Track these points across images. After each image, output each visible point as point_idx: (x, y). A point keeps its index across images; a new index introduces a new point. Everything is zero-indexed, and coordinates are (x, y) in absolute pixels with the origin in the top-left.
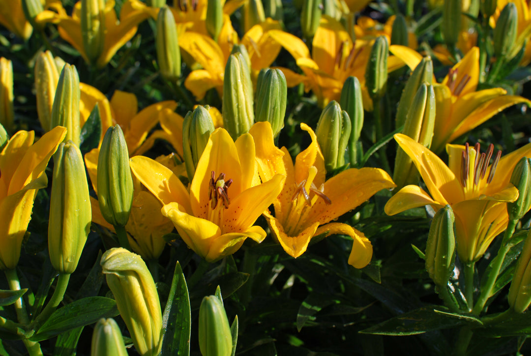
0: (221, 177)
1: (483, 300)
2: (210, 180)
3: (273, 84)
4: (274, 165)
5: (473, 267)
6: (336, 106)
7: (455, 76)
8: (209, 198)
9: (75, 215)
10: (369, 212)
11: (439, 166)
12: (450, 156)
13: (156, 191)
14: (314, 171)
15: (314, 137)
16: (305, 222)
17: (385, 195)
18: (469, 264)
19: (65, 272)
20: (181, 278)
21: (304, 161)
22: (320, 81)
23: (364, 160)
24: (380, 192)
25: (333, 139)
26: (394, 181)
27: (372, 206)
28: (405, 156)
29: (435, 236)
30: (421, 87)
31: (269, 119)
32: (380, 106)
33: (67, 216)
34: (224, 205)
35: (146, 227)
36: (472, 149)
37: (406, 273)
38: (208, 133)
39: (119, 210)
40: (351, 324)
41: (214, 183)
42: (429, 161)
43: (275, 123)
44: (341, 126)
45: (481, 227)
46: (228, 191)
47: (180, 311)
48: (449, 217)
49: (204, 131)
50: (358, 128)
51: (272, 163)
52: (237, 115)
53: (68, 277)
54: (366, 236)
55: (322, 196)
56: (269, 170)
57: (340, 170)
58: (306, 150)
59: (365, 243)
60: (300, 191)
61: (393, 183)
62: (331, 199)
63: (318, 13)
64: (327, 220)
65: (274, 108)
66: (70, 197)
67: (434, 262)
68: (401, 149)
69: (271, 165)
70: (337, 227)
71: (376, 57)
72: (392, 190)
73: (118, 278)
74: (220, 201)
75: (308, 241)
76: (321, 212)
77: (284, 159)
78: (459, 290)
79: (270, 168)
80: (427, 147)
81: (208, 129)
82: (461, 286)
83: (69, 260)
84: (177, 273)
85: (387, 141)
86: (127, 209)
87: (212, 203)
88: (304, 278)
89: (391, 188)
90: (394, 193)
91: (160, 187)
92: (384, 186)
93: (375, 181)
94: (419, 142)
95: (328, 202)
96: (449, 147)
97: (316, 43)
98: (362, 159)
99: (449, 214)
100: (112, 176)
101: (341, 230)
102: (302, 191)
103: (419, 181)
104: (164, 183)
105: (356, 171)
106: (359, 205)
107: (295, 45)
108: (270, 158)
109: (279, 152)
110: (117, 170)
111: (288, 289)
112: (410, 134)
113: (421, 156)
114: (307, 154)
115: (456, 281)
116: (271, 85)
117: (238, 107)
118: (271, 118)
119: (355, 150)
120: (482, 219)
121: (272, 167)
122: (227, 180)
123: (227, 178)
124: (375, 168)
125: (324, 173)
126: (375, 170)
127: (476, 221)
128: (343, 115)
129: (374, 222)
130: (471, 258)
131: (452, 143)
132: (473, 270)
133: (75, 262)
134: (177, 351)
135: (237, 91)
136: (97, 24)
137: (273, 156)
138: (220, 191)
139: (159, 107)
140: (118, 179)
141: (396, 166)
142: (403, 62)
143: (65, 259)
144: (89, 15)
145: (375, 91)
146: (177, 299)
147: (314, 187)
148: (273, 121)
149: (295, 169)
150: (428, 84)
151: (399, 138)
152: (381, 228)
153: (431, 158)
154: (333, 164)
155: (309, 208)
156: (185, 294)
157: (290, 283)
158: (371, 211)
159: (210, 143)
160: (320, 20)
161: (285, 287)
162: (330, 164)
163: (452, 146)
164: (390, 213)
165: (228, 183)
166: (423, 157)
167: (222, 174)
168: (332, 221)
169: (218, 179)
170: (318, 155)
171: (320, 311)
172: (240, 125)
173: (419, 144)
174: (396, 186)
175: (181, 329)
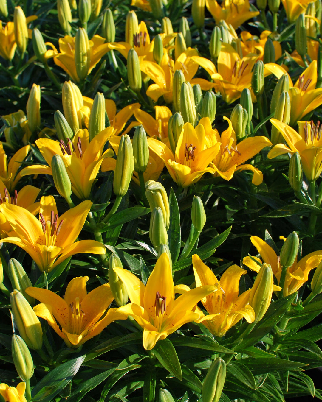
0: (191, 146)
1: (320, 199)
2: (184, 148)
3: (210, 99)
4: (211, 138)
5: (315, 183)
6: (240, 107)
7: (303, 80)
8: (185, 156)
9: (129, 167)
10: (259, 159)
11: (293, 133)
12: (299, 127)
13: (160, 154)
14: (232, 140)
15: (230, 123)
16: (228, 165)
17: (267, 150)
18: (312, 182)
19: (121, 196)
20: (173, 195)
21: (226, 135)
22: (224, 85)
23: (254, 132)
24: (264, 148)
25: (239, 123)
26: (271, 142)
27: (260, 156)
28: (276, 130)
29: (292, 167)
30: (282, 93)
31: (209, 116)
32: (261, 99)
33: (125, 168)
34: (192, 159)
35: (148, 174)
36: (309, 123)
37: (281, 190)
38: (181, 125)
39: (143, 164)
40: (253, 221)
41: (187, 149)
42: (288, 131)
43: (211, 118)
44: (243, 116)
45: (316, 162)
46: (194, 152)
47: (174, 211)
48: (298, 157)
49: (180, 125)
50: (250, 115)
51: (211, 137)
52: (188, 113)
53: (121, 198)
54: (259, 170)
55: (237, 152)
56: (209, 141)
57: (243, 138)
58: (227, 130)
59: (259, 173)
60: (226, 150)
61: (271, 143)
62: (241, 153)
63: (220, 43)
64: (239, 164)
65: (211, 111)
66: (128, 159)
67: (293, 179)
68: (274, 126)
69: (210, 138)
70: (245, 166)
71: (257, 73)
72: (271, 147)
73: (152, 194)
74: (190, 157)
75: (233, 173)
76: (236, 160)
77: (216, 135)
78: (308, 195)
79: (209, 140)
80: (287, 124)
81: (181, 123)
82: (309, 194)
83: (124, 189)
84: (171, 193)
85: (266, 121)
86: (146, 164)
87: (187, 158)
88: (225, 199)
89: (270, 146)
90: (271, 148)
91: (161, 152)
92: (267, 145)
93: (262, 143)
94: (283, 122)
95: (240, 154)
96: (299, 123)
97: (219, 61)
98: (253, 132)
99: (297, 156)
100: (140, 149)
101: (247, 167)
102: (227, 150)
103: (284, 142)
104: (163, 150)
105: (251, 138)
106: (255, 155)
107: (207, 64)
108: (209, 135)
109: (214, 132)
110: (143, 146)
111: (215, 207)
112: (278, 118)
113: (284, 129)
114: (227, 132)
115: (307, 191)
116: (209, 100)
117: (188, 109)
118: (209, 115)
119: (249, 127)
120: (315, 158)
121: (211, 139)
122: (193, 147)
123: (193, 146)
124: (261, 136)
125: (236, 140)
126: (261, 137)
127: (313, 159)
128: (244, 111)
129: (262, 164)
130: (313, 179)
131: (301, 120)
132: (315, 185)
133: (126, 190)
134: (174, 230)
135: (188, 101)
136: (86, 58)
137: (211, 134)
138: (191, 152)
139: (130, 107)
140: (143, 150)
141: (272, 134)
142: (271, 72)
143: (122, 189)
144: (81, 54)
145: (257, 91)
146: (172, 205)
147: (232, 148)
148: (210, 117)
149: (221, 139)
150: (286, 91)
151: (272, 121)
152: (266, 167)
153: (289, 130)
154: (240, 136)
155: (230, 158)
156: (176, 203)
157: (216, 203)
158: (260, 159)
159: (183, 130)
160: (221, 46)
161: (214, 206)
162: (238, 136)
163: (300, 122)
164: (270, 158)
165: (194, 148)
166: (285, 129)
167: (191, 144)
168: (242, 164)
169: (189, 147)
170: (232, 132)
171: (238, 212)
172: (190, 119)
173: (282, 123)
174: (272, 145)
175: (175, 219)
